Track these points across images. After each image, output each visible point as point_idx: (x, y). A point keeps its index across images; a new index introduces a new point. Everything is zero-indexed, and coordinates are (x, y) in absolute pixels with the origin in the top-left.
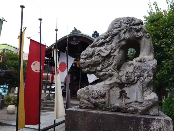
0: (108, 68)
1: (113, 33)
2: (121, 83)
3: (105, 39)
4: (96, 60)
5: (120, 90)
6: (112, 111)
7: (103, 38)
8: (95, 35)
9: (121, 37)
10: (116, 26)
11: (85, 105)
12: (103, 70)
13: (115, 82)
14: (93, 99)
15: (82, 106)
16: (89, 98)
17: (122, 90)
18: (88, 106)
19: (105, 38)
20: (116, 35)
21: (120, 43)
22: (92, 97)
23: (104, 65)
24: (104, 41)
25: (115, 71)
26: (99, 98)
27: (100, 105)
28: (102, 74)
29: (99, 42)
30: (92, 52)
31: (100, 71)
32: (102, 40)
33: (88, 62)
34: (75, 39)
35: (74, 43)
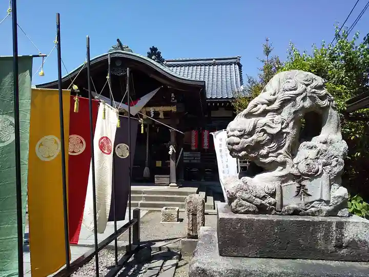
0: (279, 152)
4: (259, 139)
5: (297, 185)
6: (286, 215)
7: (266, 104)
8: (153, 54)
9: (298, 106)
10: (289, 87)
11: (244, 209)
12: (270, 155)
13: (290, 173)
14: (256, 199)
15: (239, 210)
16: (250, 197)
17: (300, 184)
18: (250, 210)
20: (290, 100)
21: (296, 113)
22: (256, 196)
23: (271, 147)
24: (267, 108)
25: (289, 157)
26: (266, 198)
27: (268, 208)
28: (268, 160)
29: (259, 109)
30: (252, 127)
31: (266, 156)
32: (265, 107)
33: (246, 143)
34: (119, 63)
35: (119, 72)
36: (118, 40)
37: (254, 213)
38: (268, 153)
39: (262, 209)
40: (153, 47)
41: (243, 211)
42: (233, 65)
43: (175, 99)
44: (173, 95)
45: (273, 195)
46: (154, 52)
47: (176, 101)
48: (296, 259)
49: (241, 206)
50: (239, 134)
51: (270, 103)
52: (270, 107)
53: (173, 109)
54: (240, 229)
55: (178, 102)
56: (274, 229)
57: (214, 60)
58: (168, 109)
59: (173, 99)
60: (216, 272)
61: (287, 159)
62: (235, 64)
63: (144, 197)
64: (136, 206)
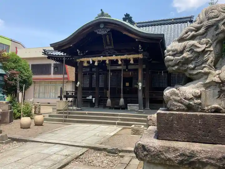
0: (203, 65)
1: (209, 24)
2: (220, 81)
3: (196, 31)
4: (188, 57)
5: (218, 90)
6: (209, 112)
7: (194, 30)
8: (127, 19)
9: (219, 29)
10: (213, 16)
11: (176, 108)
12: (196, 68)
13: (212, 81)
14: (186, 101)
15: (173, 109)
16: (181, 99)
17: (221, 89)
18: (180, 108)
19: (196, 29)
20: (212, 26)
21: (218, 35)
22: (185, 99)
23: (198, 62)
24: (195, 33)
25: (212, 69)
26: (193, 99)
27: (195, 107)
28: (195, 72)
29: (189, 35)
30: (183, 48)
31: (194, 69)
32: (193, 33)
33: (178, 60)
34: (102, 26)
35: (101, 32)
36: (101, 10)
37: (183, 110)
38: (195, 67)
39: (189, 108)
40: (127, 14)
41: (175, 109)
42: (188, 22)
43: (141, 49)
44: (140, 46)
45: (199, 97)
46: (127, 17)
47: (142, 50)
48: (216, 144)
49: (174, 105)
50: (173, 53)
51: (198, 29)
52: (198, 32)
53: (140, 56)
54: (172, 120)
55: (144, 51)
56: (198, 121)
57: (173, 20)
58: (136, 56)
59: (140, 49)
60: (152, 147)
61: (210, 70)
63: (120, 118)
64: (114, 124)
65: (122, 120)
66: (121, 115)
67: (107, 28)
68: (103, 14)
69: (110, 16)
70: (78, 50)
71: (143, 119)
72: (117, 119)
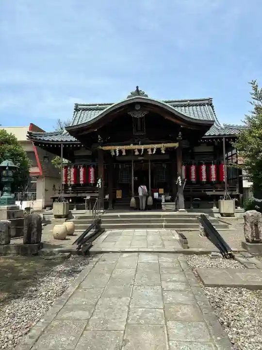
34: (138, 107)
35: (138, 115)
36: (137, 87)
42: (206, 105)
44: (180, 133)
57: (188, 102)
59: (180, 137)
62: (208, 105)
63: (166, 220)
64: (161, 227)
65: (168, 221)
66: (164, 216)
67: (145, 110)
68: (138, 91)
69: (146, 96)
70: (99, 136)
71: (191, 219)
72: (162, 221)
